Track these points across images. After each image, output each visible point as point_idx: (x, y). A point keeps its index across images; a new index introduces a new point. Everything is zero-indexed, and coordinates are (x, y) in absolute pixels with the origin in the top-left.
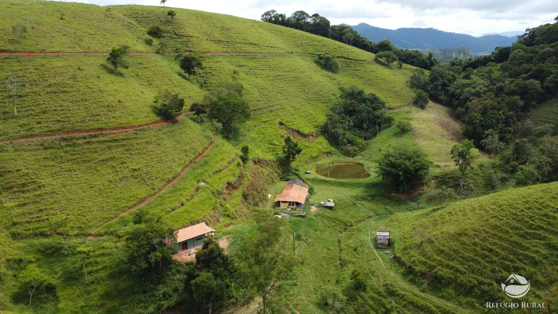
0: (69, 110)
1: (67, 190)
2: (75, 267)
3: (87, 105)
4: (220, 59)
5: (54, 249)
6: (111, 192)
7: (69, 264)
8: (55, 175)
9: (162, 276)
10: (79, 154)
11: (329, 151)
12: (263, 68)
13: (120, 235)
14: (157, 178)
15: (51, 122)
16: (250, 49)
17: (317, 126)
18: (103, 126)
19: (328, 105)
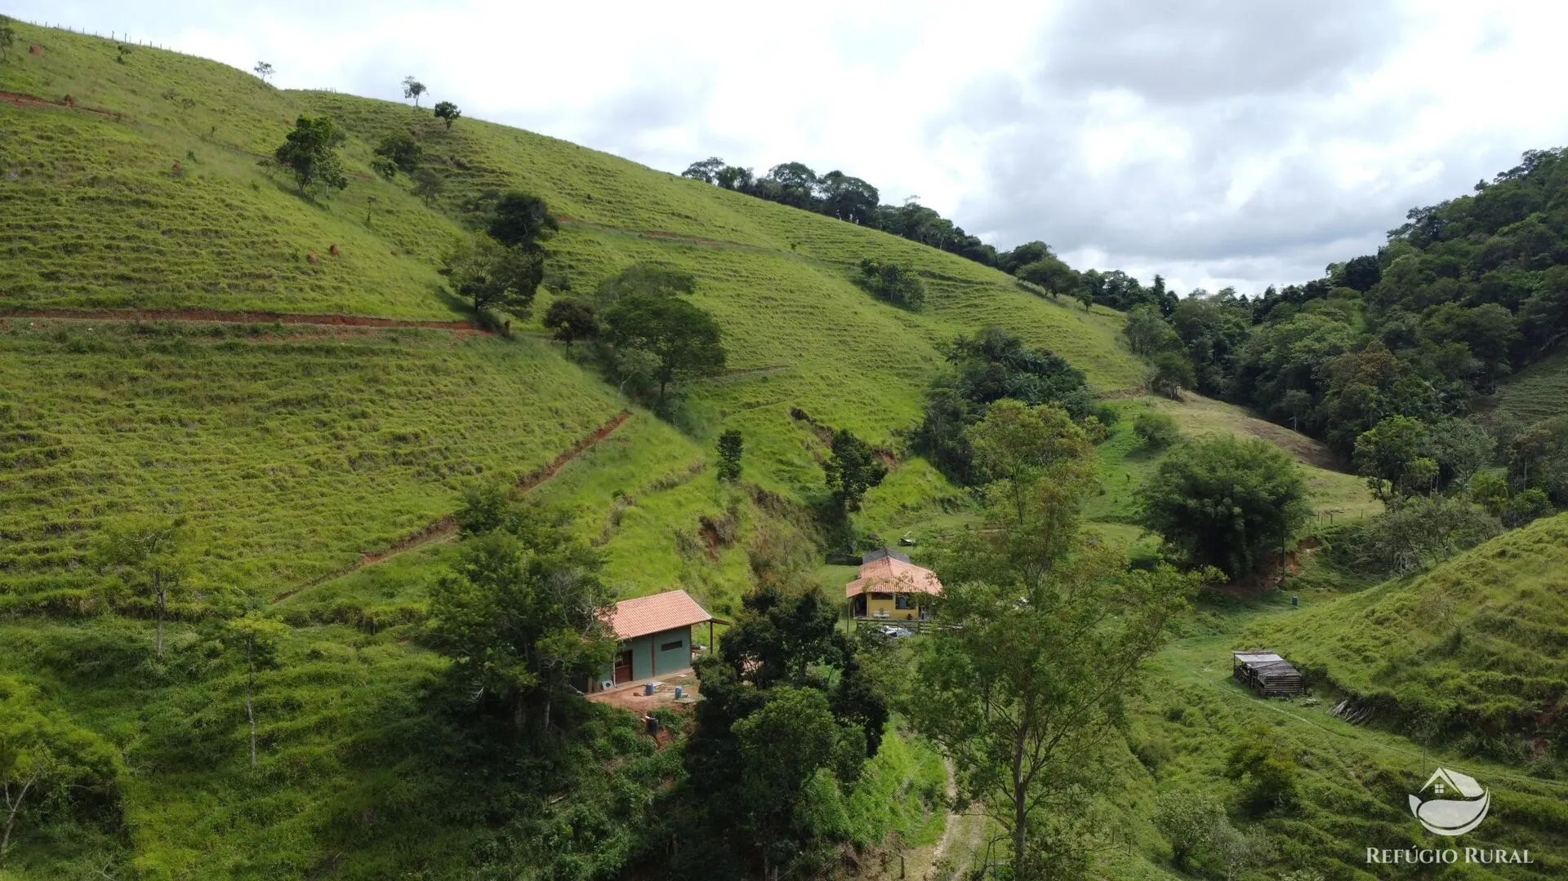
0: (160, 252)
1: (158, 475)
2: (199, 721)
3: (223, 247)
4: (598, 238)
5: (110, 657)
6: (322, 495)
7: (177, 710)
8: (109, 429)
9: (557, 763)
10: (197, 377)
11: (947, 496)
12: (719, 274)
13: (375, 620)
14: (479, 470)
15: (97, 277)
16: (675, 226)
17: (899, 433)
18: (280, 306)
19: (916, 381)
